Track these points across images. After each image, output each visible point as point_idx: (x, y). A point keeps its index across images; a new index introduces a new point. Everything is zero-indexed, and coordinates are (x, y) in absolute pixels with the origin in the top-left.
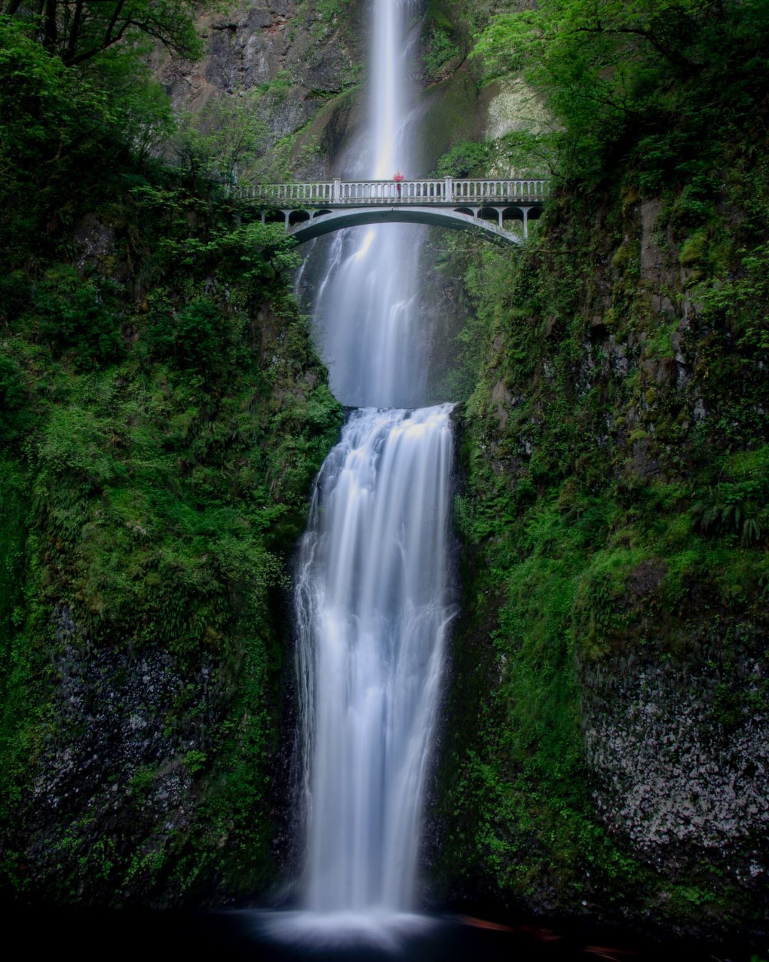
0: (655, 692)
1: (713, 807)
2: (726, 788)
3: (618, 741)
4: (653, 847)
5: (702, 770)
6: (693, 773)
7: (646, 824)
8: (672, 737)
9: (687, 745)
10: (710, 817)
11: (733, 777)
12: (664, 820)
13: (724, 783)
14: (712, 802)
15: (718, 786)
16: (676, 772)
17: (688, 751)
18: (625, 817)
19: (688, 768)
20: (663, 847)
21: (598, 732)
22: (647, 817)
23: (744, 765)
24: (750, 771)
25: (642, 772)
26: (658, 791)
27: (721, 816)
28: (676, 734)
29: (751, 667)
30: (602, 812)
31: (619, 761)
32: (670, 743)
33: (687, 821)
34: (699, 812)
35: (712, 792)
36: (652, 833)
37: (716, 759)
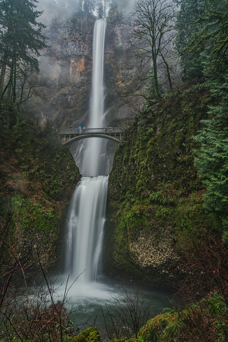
0: (143, 235)
1: (155, 259)
2: (158, 255)
3: (137, 245)
4: (144, 268)
5: (153, 251)
6: (151, 252)
7: (142, 263)
8: (147, 244)
9: (150, 246)
10: (155, 261)
11: (159, 252)
12: (146, 262)
13: (157, 254)
14: (155, 258)
15: (156, 254)
16: (148, 252)
17: (150, 247)
18: (138, 262)
19: (150, 251)
20: (146, 268)
21: (132, 244)
22: (142, 261)
23: (161, 250)
24: (162, 250)
25: (141, 252)
26: (144, 256)
27: (157, 260)
28: (148, 244)
29: (162, 229)
30: (134, 261)
31: (137, 250)
32: (147, 246)
33: (150, 262)
34: (153, 260)
35: (155, 256)
36: (144, 264)
37: (155, 249)
